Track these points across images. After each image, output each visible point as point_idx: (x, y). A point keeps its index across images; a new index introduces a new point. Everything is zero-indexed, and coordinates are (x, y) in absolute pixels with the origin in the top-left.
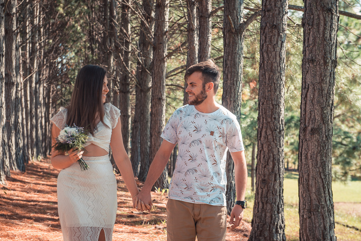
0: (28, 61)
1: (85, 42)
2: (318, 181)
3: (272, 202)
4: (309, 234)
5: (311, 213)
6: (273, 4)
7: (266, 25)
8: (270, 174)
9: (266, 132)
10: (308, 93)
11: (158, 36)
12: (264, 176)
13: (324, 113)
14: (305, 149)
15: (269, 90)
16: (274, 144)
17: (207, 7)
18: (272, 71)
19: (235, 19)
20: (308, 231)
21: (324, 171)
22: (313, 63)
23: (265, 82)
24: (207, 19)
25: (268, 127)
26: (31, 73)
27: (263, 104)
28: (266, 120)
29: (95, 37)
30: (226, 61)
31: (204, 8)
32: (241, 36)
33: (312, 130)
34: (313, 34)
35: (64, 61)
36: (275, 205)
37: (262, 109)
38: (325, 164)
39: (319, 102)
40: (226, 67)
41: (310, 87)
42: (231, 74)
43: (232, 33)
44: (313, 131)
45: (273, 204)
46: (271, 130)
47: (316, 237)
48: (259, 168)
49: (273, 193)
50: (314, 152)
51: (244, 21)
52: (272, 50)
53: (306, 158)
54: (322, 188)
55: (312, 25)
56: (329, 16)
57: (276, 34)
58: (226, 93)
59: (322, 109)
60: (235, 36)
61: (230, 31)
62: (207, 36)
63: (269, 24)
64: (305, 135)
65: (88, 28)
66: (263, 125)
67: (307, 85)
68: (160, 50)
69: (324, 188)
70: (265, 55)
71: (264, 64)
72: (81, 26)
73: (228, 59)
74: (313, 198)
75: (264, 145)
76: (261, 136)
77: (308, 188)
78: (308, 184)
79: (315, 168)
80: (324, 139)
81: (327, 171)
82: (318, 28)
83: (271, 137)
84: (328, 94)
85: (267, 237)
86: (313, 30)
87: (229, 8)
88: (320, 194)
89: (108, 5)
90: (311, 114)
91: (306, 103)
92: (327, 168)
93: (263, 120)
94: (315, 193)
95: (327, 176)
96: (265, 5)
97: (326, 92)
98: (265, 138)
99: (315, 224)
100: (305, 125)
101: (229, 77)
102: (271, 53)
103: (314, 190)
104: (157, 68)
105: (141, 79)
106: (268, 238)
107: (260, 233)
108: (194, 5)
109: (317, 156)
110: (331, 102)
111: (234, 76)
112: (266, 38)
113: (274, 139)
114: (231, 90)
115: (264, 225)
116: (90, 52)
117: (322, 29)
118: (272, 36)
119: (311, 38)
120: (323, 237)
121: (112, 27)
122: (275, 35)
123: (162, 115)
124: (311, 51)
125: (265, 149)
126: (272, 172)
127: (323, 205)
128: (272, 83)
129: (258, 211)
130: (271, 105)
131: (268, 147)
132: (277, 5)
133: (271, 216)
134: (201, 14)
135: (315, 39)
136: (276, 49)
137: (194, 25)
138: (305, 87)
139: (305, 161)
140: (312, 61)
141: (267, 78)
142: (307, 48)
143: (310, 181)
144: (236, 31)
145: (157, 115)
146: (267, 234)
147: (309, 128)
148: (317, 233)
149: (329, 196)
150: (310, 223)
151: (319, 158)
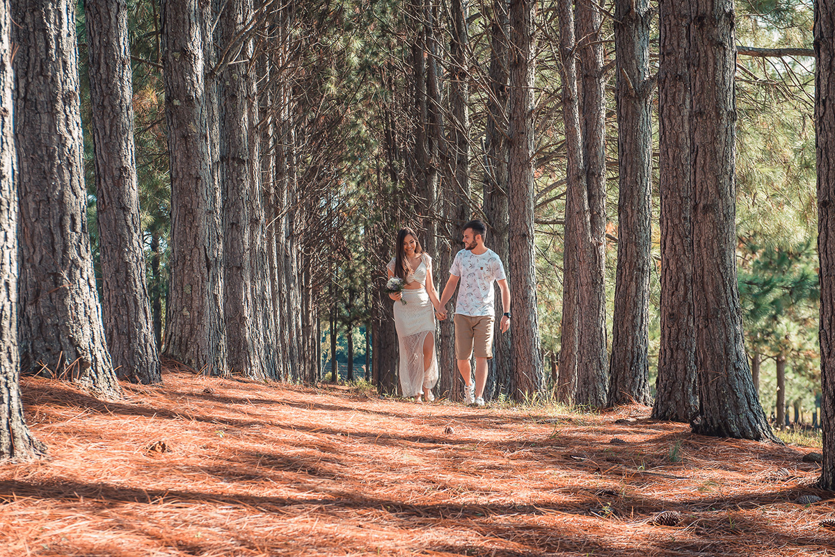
0: (272, 191)
1: (377, 157)
2: (715, 277)
3: (686, 348)
4: (706, 350)
5: (708, 321)
6: (676, 43)
7: (666, 76)
8: (680, 305)
9: (672, 241)
10: (698, 158)
11: (517, 120)
12: (673, 309)
13: (720, 183)
14: (697, 235)
15: (675, 175)
16: (686, 258)
17: (596, 59)
18: (677, 146)
19: (635, 74)
20: (704, 346)
21: (723, 263)
22: (701, 117)
23: (668, 164)
24: (597, 79)
25: (676, 232)
26: (277, 214)
27: (666, 197)
28: (672, 222)
29: (400, 145)
30: (622, 144)
31: (590, 62)
32: (646, 102)
33: (704, 207)
34: (700, 77)
35: (334, 205)
36: (691, 352)
37: (665, 206)
38: (724, 253)
39: (711, 168)
40: (623, 154)
41: (699, 149)
42: (632, 166)
43: (631, 97)
44: (706, 209)
45: (687, 351)
46: (680, 235)
47: (716, 352)
48: (665, 296)
49: (686, 334)
50: (708, 238)
51: (650, 77)
52: (677, 113)
53: (699, 246)
54: (721, 286)
55: (698, 66)
56: (720, 52)
57: (683, 88)
58: (625, 198)
59: (717, 178)
60: (635, 102)
61: (627, 94)
62: (597, 109)
63: (671, 74)
64: (696, 216)
65: (383, 127)
66: (667, 229)
67: (696, 147)
68: (522, 145)
69: (725, 285)
70: (667, 123)
71: (665, 136)
72: (368, 124)
73: (626, 142)
74: (709, 300)
75: (671, 261)
76: (665, 248)
77: (703, 287)
78: (702, 282)
79: (710, 259)
80: (722, 219)
81: (728, 262)
82: (707, 69)
83: (681, 248)
84: (724, 158)
85: (680, 400)
86: (700, 72)
87: (623, 57)
88: (719, 294)
89: (423, 74)
90: (702, 185)
91: (695, 172)
92: (728, 258)
93: (667, 223)
94: (712, 293)
95: (729, 269)
96: (664, 46)
97: (721, 155)
98: (672, 250)
99: (714, 335)
100: (695, 201)
101: (629, 171)
102: (675, 119)
103: (710, 289)
104: (516, 179)
105: (492, 209)
106: (681, 402)
107: (670, 395)
108: (572, 56)
109: (713, 243)
110: (729, 168)
111: (637, 169)
112: (666, 95)
113: (685, 251)
114: (632, 192)
115: (674, 382)
116: (390, 179)
117: (711, 70)
118: (675, 92)
119: (698, 84)
120: (725, 351)
121: (433, 118)
122: (680, 91)
123: (529, 266)
124: (699, 99)
125: (672, 267)
126: (684, 301)
127: (723, 308)
128: (678, 165)
129: (665, 364)
130: (679, 198)
131: (677, 263)
132: (681, 44)
133: (685, 369)
134: (585, 72)
135: (702, 84)
136: (683, 113)
137: (573, 91)
138: (694, 150)
139: (698, 251)
140: (701, 113)
141: (670, 157)
142: (694, 98)
143: (705, 277)
144: (636, 94)
145: (520, 265)
146: (679, 396)
147: (701, 205)
148: (717, 347)
149: (733, 297)
150: (706, 334)
151: (715, 245)
